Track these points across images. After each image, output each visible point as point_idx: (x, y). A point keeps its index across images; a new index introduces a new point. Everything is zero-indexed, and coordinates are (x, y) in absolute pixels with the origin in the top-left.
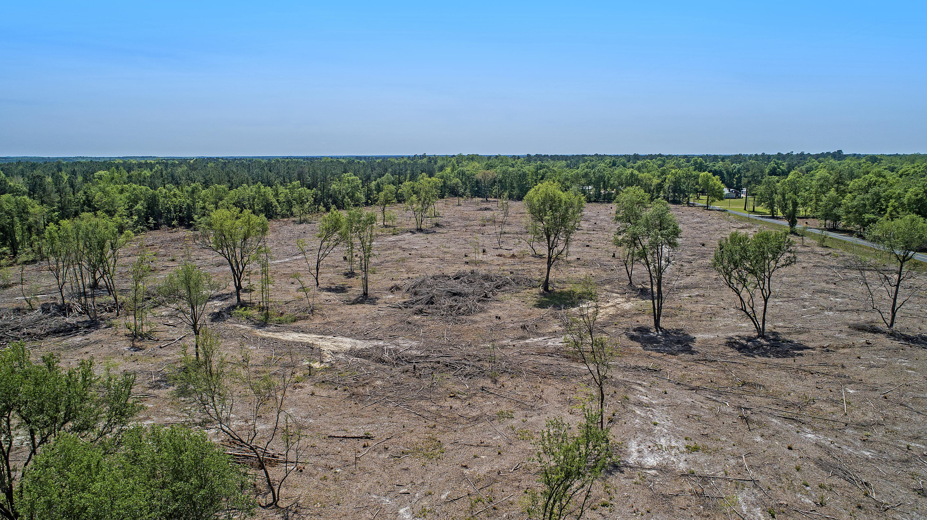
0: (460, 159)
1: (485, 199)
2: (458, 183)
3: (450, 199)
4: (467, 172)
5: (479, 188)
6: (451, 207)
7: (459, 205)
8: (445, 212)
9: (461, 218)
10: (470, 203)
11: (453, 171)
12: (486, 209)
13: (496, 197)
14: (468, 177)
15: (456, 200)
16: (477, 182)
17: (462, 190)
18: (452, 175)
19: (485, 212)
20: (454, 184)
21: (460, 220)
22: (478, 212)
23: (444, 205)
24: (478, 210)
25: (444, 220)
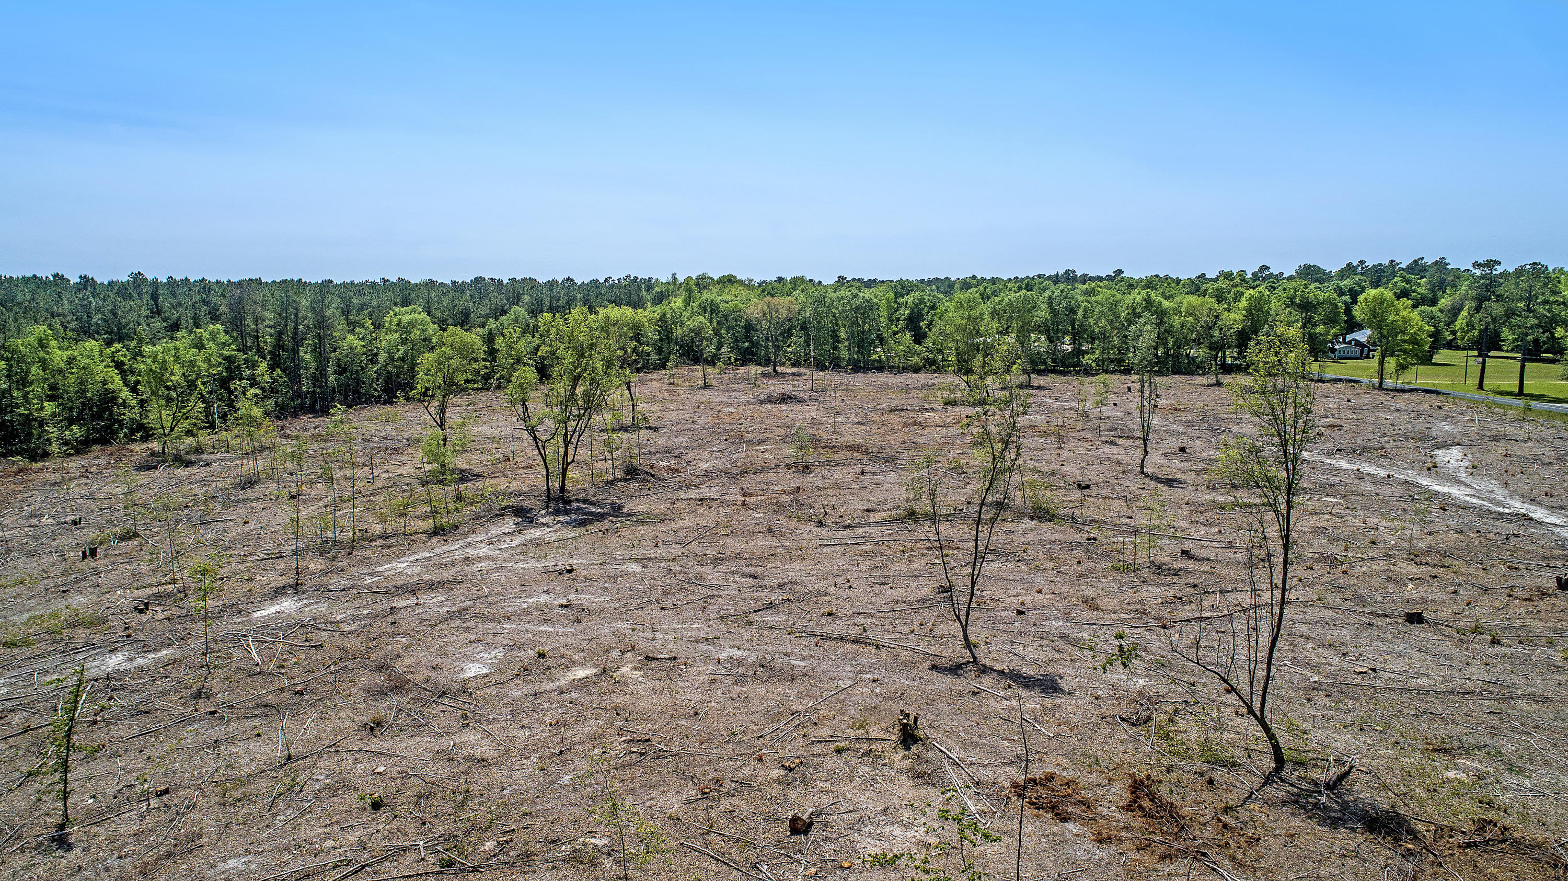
0: (703, 283)
1: (769, 369)
2: (701, 328)
3: (683, 371)
4: (723, 306)
5: (755, 344)
6: (683, 391)
7: (706, 386)
8: (667, 410)
9: (714, 430)
10: (736, 381)
11: (687, 302)
12: (785, 398)
13: (795, 364)
14: (726, 317)
15: (697, 372)
16: (749, 327)
17: (712, 349)
18: (687, 314)
19: (784, 407)
20: (691, 330)
21: (714, 441)
22: (765, 408)
23: (666, 387)
24: (761, 402)
25: (662, 440)
